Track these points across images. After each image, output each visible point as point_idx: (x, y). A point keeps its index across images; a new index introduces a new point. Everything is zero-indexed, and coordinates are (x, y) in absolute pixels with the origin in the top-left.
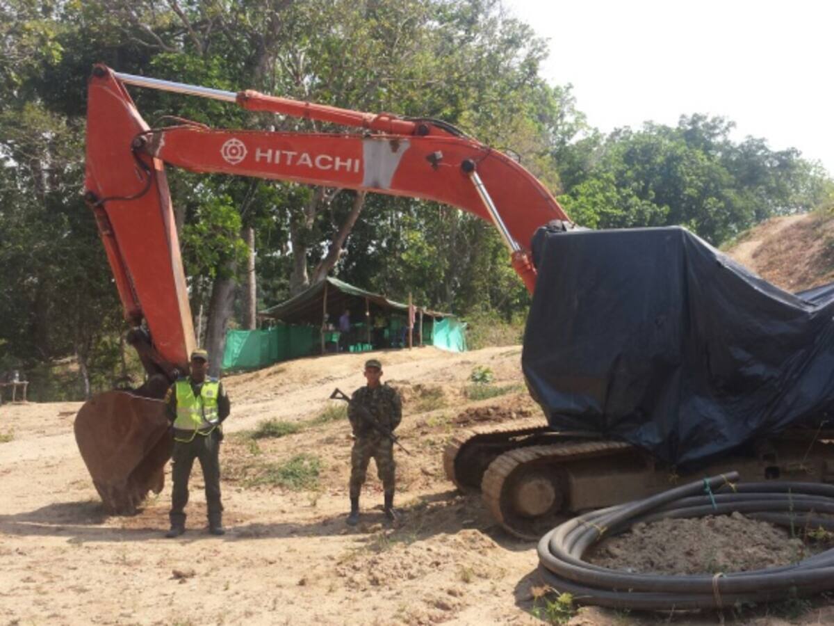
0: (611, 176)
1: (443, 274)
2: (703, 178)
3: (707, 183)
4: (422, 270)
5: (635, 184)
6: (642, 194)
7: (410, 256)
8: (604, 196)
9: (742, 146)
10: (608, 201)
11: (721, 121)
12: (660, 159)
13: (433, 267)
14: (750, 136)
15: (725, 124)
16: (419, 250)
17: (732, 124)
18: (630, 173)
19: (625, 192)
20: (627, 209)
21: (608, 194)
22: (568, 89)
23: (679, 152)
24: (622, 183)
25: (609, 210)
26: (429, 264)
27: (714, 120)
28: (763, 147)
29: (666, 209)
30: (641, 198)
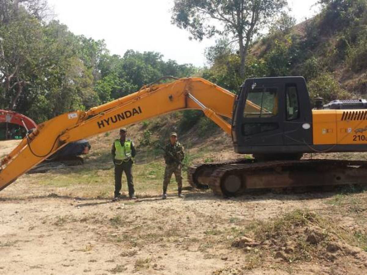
0: (116, 74)
1: (52, 110)
2: (151, 75)
3: (152, 77)
4: (44, 109)
5: (126, 77)
6: (128, 81)
7: (40, 104)
8: (114, 81)
9: (167, 63)
10: (115, 83)
11: (158, 54)
12: (135, 68)
13: (49, 107)
14: (170, 60)
15: (159, 56)
16: (43, 102)
17: (163, 56)
18: (124, 73)
19: (122, 80)
20: (122, 86)
21: (116, 81)
22: (103, 41)
23: (142, 66)
24: (121, 77)
25: (116, 86)
26: (47, 107)
27: (156, 54)
28: (174, 63)
29: (136, 86)
30: (128, 82)
